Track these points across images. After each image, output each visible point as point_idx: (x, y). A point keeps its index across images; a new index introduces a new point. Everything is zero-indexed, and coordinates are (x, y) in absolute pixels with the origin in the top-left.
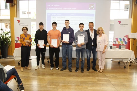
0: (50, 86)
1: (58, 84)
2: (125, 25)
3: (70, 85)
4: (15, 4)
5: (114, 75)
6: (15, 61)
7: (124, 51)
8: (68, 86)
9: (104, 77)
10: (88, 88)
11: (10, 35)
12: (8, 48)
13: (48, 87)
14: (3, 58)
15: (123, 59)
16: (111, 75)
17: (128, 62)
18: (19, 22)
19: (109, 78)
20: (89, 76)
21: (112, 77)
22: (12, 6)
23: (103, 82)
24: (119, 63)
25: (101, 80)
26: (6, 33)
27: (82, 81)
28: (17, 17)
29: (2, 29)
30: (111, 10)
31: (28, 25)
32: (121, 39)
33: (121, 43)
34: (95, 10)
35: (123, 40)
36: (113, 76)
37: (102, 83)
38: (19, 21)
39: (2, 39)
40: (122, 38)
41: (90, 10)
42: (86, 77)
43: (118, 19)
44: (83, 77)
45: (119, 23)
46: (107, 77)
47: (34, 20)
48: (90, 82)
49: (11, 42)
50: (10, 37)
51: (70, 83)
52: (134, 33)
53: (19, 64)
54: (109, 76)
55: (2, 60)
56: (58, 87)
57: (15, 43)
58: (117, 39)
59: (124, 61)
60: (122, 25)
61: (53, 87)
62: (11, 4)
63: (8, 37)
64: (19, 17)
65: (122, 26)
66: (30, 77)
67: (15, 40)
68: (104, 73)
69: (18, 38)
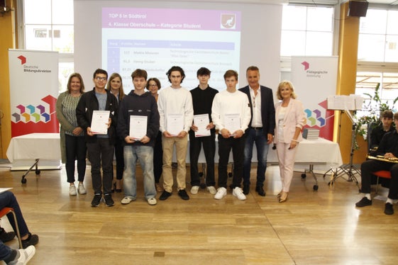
0: (109, 236)
1: (131, 231)
2: (322, 72)
3: (161, 233)
4: (11, 10)
5: (283, 207)
6: (13, 173)
8: (157, 235)
9: (256, 213)
10: (209, 241)
13: (103, 239)
15: (312, 165)
17: (329, 173)
18: (22, 63)
20: (217, 210)
21: (277, 211)
22: (2, 14)
23: (250, 224)
24: (304, 176)
25: (245, 219)
27: (195, 223)
28: (17, 47)
30: (282, 32)
31: (50, 71)
32: (309, 112)
33: (309, 123)
34: (239, 33)
35: (314, 115)
36: (280, 210)
37: (247, 229)
38: (23, 59)
40: (312, 110)
41: (223, 30)
42: (208, 213)
43: (302, 57)
44: (198, 214)
45: (304, 67)
46: (263, 212)
47: (67, 57)
48: (217, 226)
51: (161, 229)
52: (345, 97)
53: (24, 181)
54: (270, 211)
56: (130, 238)
57: (12, 122)
59: (315, 171)
60: (312, 72)
61: (116, 238)
64: (23, 48)
65: (311, 76)
66: (55, 215)
67: (13, 112)
68: (257, 202)
69: (22, 108)
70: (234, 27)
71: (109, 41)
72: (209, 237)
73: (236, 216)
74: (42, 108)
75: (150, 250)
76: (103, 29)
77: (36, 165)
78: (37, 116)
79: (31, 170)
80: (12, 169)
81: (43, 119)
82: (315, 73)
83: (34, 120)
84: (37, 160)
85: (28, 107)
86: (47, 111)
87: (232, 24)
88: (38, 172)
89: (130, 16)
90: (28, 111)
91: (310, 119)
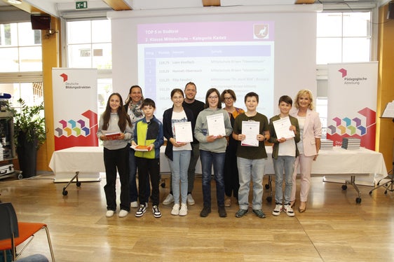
0: (142, 252)
1: (165, 247)
2: (360, 79)
3: (196, 249)
4: (55, 32)
5: (324, 221)
6: (56, 185)
7: (353, 155)
8: (192, 252)
9: (295, 228)
10: (245, 260)
11: (42, 114)
12: (38, 149)
13: (137, 255)
14: (24, 178)
15: (353, 177)
16: (317, 221)
18: (64, 81)
19: (308, 231)
20: (254, 225)
21: (317, 227)
22: (47, 37)
23: (290, 241)
24: (344, 188)
25: (284, 236)
26: (31, 110)
27: (230, 238)
28: (60, 66)
29: (20, 100)
30: (318, 39)
31: (89, 87)
32: (348, 121)
33: (349, 132)
34: (273, 42)
35: (354, 124)
36: (321, 225)
37: (286, 246)
38: (65, 77)
39: (22, 127)
40: (351, 118)
41: (256, 40)
42: (245, 228)
43: (339, 64)
44: (234, 229)
45: (341, 74)
46: (302, 228)
47: (105, 73)
48: (254, 243)
49: (45, 134)
50: (42, 121)
51: (196, 246)
53: (65, 193)
54: (310, 226)
55: (21, 183)
56: (163, 255)
57: (56, 137)
58: (338, 121)
59: (356, 183)
60: (350, 79)
61: (150, 254)
62: (45, 31)
63: (36, 121)
64: (66, 66)
65: (350, 83)
66: (91, 228)
67: (55, 128)
69: (64, 123)
70: (267, 37)
72: (245, 256)
73: (273, 231)
74: (82, 123)
76: (139, 45)
77: (76, 177)
78: (77, 130)
79: (72, 182)
80: (55, 181)
81: (83, 133)
82: (354, 80)
83: (75, 134)
84: (77, 173)
85: (70, 122)
86: (87, 125)
87: (265, 34)
88: (79, 184)
89: (165, 32)
90: (69, 126)
91: (349, 128)
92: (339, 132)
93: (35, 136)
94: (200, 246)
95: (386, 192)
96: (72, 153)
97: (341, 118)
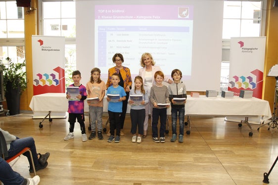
0: (99, 169)
2: (253, 49)
3: (138, 168)
4: (34, 9)
6: (34, 120)
7: (248, 102)
8: (135, 169)
9: (208, 153)
10: (174, 175)
11: (24, 69)
12: (21, 94)
13: (95, 172)
14: (10, 115)
15: (247, 117)
16: (223, 148)
18: (41, 45)
19: (217, 155)
20: (179, 150)
21: (224, 152)
22: (28, 12)
23: (205, 162)
24: (240, 125)
25: (201, 158)
26: (16, 66)
27: (162, 160)
28: (38, 34)
29: (8, 59)
30: (224, 20)
31: (59, 50)
32: (243, 78)
33: (244, 86)
34: (192, 21)
35: (247, 80)
36: (226, 151)
38: (41, 42)
39: (9, 78)
40: (246, 76)
41: (180, 19)
42: (172, 152)
43: (239, 38)
44: (165, 153)
45: (240, 45)
46: (213, 153)
47: (71, 41)
48: (180, 163)
49: (26, 84)
50: (24, 75)
51: (138, 165)
53: (41, 126)
54: (218, 152)
55: (9, 119)
56: (115, 171)
57: (34, 85)
58: (237, 78)
59: (249, 122)
60: (246, 49)
61: (105, 171)
62: (27, 8)
63: (20, 74)
64: (42, 34)
65: (246, 52)
66: (61, 152)
67: (34, 79)
68: (208, 145)
69: (40, 76)
70: (188, 17)
71: (99, 27)
72: (174, 172)
73: (193, 155)
74: (53, 76)
75: (130, 181)
76: (95, 20)
77: (49, 115)
78: (50, 81)
79: (46, 118)
80: (34, 117)
81: (54, 83)
82: (248, 49)
83: (48, 84)
84: (50, 112)
85: (44, 75)
86: (57, 78)
87: (186, 14)
88: (51, 120)
89: (113, 11)
90: (44, 78)
91: (244, 83)
92: (237, 86)
93: (19, 85)
94: (141, 165)
95: (269, 129)
96: (47, 97)
97: (239, 76)
